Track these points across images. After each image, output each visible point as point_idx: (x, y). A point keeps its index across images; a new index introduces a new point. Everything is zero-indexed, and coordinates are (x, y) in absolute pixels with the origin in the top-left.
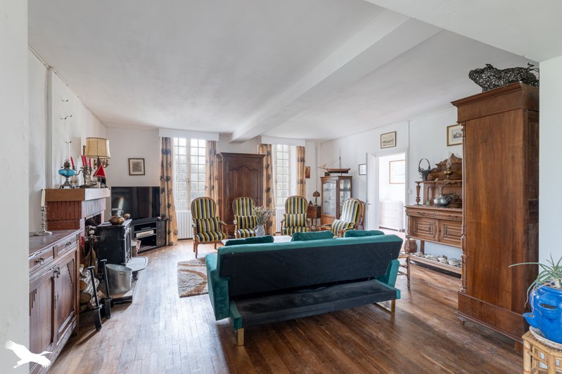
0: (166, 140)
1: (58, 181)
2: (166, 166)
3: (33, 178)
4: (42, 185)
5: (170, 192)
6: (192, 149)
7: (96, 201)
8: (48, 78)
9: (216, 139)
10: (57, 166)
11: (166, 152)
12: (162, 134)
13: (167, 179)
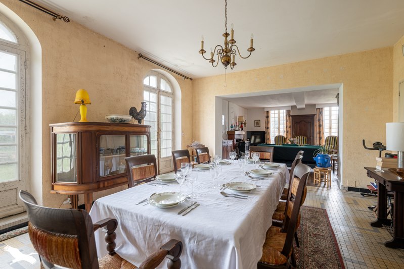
0: (268, 112)
1: (230, 129)
2: (267, 122)
3: (226, 128)
4: (227, 130)
5: (269, 133)
6: (281, 114)
7: (240, 134)
8: (229, 104)
9: (290, 109)
10: (230, 125)
11: (267, 117)
12: (266, 110)
13: (268, 128)
